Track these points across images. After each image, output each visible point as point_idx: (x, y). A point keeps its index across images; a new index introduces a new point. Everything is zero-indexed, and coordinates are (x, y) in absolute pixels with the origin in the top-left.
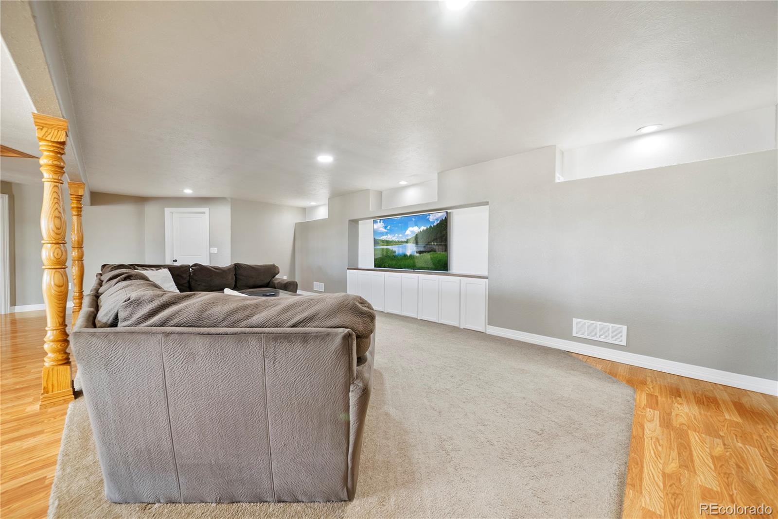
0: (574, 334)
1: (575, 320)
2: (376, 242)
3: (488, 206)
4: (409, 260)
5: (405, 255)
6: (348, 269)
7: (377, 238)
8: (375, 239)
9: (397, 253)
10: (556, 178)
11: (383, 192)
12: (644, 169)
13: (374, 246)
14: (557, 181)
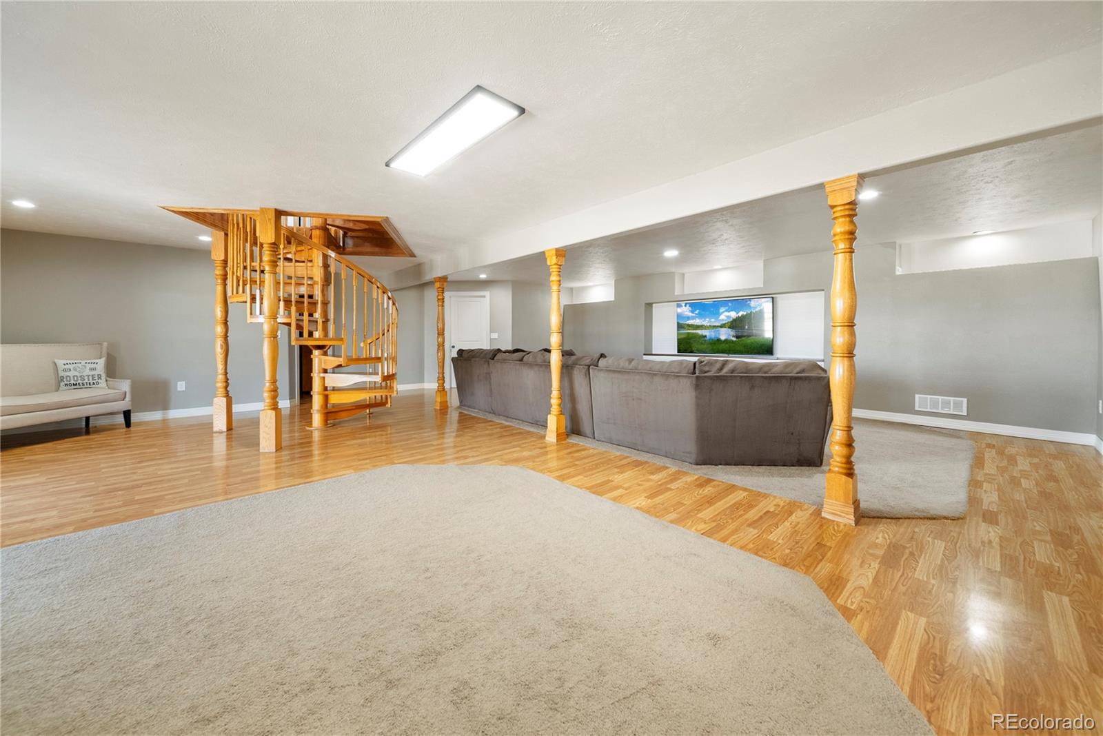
0: (917, 408)
1: (917, 396)
2: (680, 326)
3: (823, 292)
4: (724, 345)
5: (719, 340)
6: (645, 354)
7: (681, 322)
8: (678, 323)
9: (708, 337)
10: (897, 270)
11: (686, 275)
12: (980, 267)
13: (678, 330)
14: (898, 273)
